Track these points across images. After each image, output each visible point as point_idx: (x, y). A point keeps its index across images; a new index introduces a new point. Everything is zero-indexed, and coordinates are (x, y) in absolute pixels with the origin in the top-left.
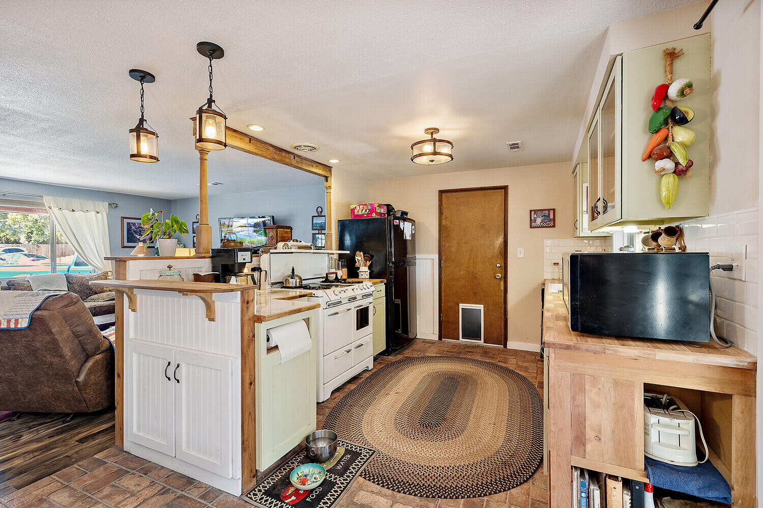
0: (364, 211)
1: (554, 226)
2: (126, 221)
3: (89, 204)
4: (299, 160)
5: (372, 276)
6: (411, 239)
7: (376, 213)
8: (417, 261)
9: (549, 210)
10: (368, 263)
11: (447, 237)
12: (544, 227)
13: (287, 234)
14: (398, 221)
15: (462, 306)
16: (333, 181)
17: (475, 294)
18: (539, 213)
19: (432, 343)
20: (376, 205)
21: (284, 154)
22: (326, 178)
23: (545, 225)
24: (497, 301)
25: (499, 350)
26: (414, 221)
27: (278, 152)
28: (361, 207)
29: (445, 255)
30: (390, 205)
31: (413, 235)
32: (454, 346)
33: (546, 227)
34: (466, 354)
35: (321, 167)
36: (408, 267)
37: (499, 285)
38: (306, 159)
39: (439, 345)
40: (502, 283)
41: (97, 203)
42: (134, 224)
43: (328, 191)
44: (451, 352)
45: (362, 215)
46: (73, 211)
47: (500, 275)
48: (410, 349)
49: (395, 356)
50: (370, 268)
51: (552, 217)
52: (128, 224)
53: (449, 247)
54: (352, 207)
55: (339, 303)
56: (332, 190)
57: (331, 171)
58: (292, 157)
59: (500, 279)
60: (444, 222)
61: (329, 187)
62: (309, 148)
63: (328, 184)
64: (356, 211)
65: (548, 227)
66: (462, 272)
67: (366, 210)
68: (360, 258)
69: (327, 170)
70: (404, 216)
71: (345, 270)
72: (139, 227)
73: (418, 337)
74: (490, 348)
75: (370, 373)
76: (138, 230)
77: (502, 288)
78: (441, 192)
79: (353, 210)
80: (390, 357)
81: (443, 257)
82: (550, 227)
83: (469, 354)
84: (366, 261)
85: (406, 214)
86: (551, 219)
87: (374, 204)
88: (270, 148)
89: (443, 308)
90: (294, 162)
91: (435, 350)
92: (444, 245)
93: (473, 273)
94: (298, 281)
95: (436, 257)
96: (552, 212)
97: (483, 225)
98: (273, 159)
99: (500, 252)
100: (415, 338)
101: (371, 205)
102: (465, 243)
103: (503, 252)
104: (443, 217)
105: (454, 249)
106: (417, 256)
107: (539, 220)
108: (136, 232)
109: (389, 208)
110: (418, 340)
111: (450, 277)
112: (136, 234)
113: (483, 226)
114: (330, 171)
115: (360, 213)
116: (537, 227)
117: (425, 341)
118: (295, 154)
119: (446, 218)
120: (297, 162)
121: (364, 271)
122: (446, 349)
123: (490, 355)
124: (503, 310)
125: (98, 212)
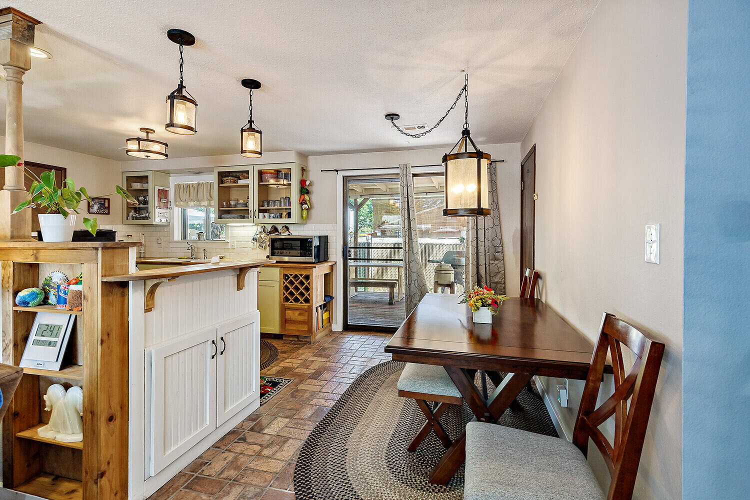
1: (108, 214)
9: (105, 199)
12: (100, 214)
18: (97, 201)
23: (101, 212)
33: (102, 214)
51: (106, 205)
65: (104, 214)
82: (105, 214)
86: (106, 207)
96: (107, 201)
107: (96, 208)
116: (94, 213)
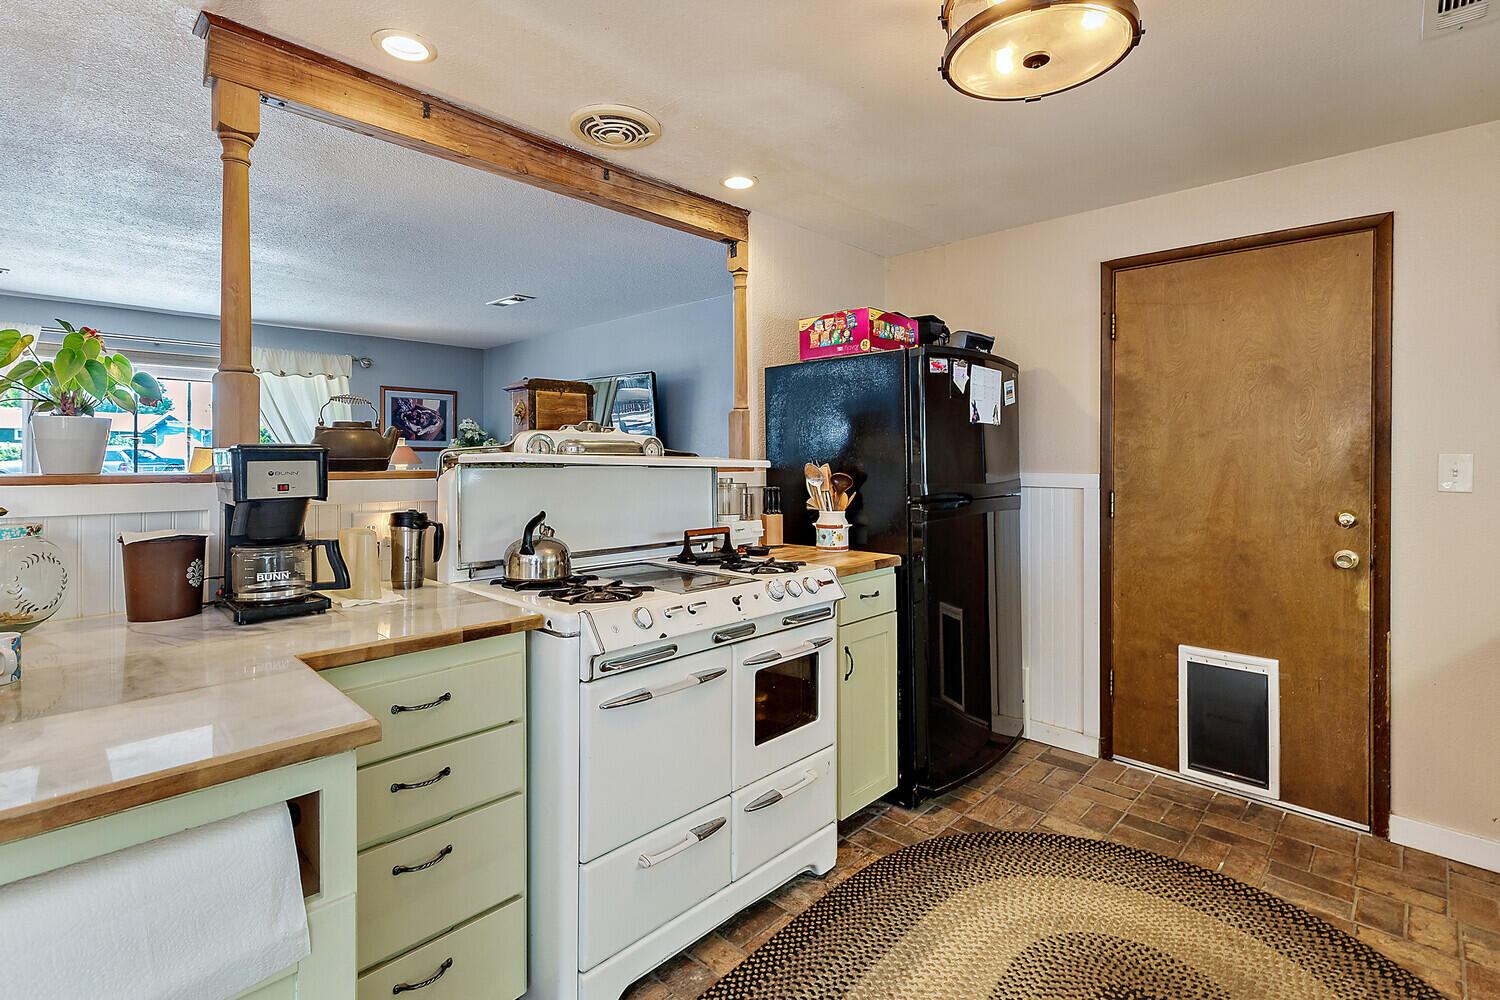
0: (836, 335)
2: (390, 394)
3: (314, 361)
4: (623, 182)
5: (855, 544)
6: (997, 421)
7: (876, 341)
8: (1022, 493)
10: (846, 500)
11: (1130, 415)
13: (575, 406)
14: (944, 362)
15: (1188, 654)
16: (753, 254)
17: (1244, 616)
19: (1075, 766)
20: (874, 315)
21: (564, 162)
22: (732, 243)
24: (1340, 652)
25: (1350, 844)
26: (1015, 367)
27: (541, 154)
28: (829, 322)
29: (1123, 475)
30: (933, 319)
31: (1009, 413)
32: (1160, 795)
34: (1206, 847)
35: (710, 209)
36: (990, 516)
37: (1354, 596)
38: (653, 183)
39: (1100, 781)
40: (1364, 587)
41: (329, 358)
42: (406, 401)
43: (739, 282)
44: (1144, 824)
45: (834, 347)
46: (283, 374)
47: (1354, 556)
48: (993, 784)
49: (933, 811)
50: (851, 514)
52: (395, 400)
53: (1141, 447)
54: (804, 325)
55: (667, 652)
56: (750, 281)
57: (746, 223)
58: (598, 172)
59: (1356, 570)
60: (1120, 367)
61: (740, 270)
62: (625, 125)
63: (735, 264)
64: (813, 337)
66: (1190, 538)
67: (842, 332)
68: (817, 484)
69: (732, 219)
70: (977, 351)
71: (776, 520)
72: (417, 408)
73: (1027, 735)
74: (1309, 828)
75: (820, 891)
76: (415, 414)
77: (1365, 603)
78: (1111, 269)
79: (805, 337)
80: (915, 817)
81: (1118, 484)
83: (1221, 846)
84: (840, 494)
85: (988, 343)
87: (865, 311)
88: (509, 139)
89: (1116, 653)
90: (604, 188)
91: (1084, 805)
92: (1122, 444)
93: (1233, 540)
94: (551, 560)
95: (1092, 481)
97: (1275, 369)
98: (522, 174)
99: (1355, 469)
100: (1020, 738)
101: (856, 313)
102: (1202, 436)
103: (1368, 468)
104: (1119, 347)
105: (1157, 456)
106: (1025, 478)
108: (411, 419)
109: (929, 329)
110: (1025, 749)
111: (1142, 552)
112: (410, 421)
113: (1276, 374)
114: (744, 223)
115: (825, 343)
117: (1052, 757)
118: (607, 164)
119: (1128, 352)
120: (617, 189)
121: (833, 524)
122: (1126, 806)
123: (1314, 866)
124: (1366, 692)
125: (331, 377)
